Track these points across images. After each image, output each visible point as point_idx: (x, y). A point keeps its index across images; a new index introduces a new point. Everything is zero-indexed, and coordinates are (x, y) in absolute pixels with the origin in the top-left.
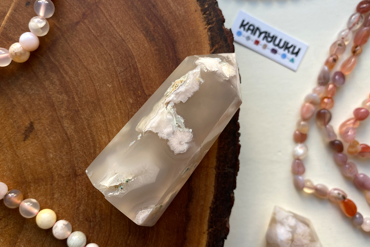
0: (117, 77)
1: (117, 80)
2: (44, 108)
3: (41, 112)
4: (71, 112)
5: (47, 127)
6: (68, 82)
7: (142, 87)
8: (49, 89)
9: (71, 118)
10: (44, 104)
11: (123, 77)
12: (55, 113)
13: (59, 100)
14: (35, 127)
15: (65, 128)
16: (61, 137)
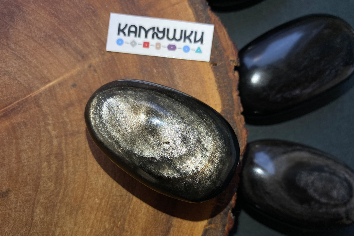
0: (109, 197)
1: (107, 200)
2: (28, 184)
3: (23, 185)
4: (49, 202)
5: (20, 203)
6: (64, 174)
7: (125, 220)
8: (43, 170)
9: (45, 207)
10: (31, 181)
11: (114, 201)
12: (35, 194)
13: (45, 185)
14: (9, 195)
15: (35, 214)
16: (25, 219)
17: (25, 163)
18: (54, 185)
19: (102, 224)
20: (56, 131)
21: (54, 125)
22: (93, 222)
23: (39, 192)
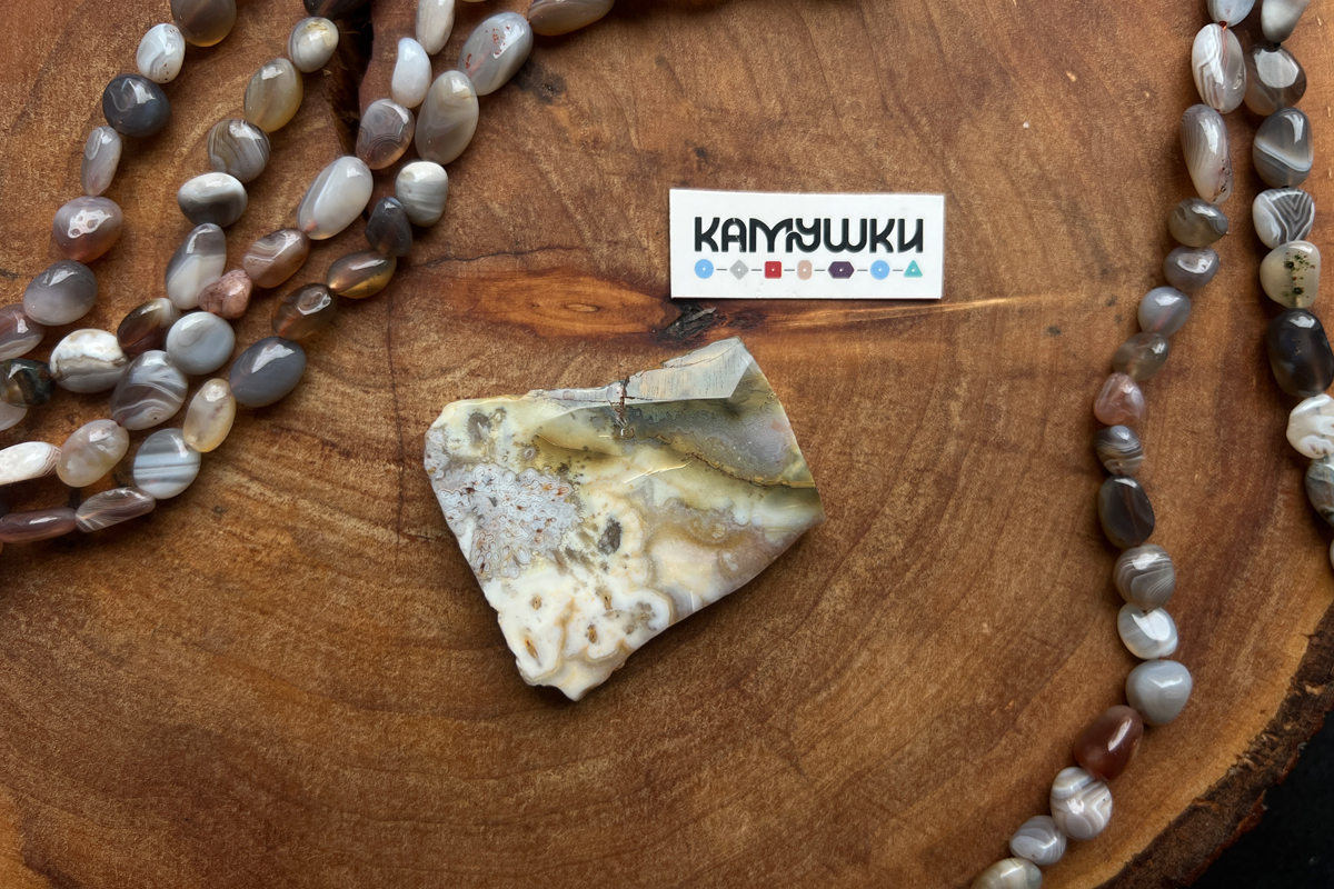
17: (858, 462)
18: (902, 546)
19: (970, 689)
20: (964, 422)
21: (966, 405)
22: (952, 676)
23: (860, 546)
